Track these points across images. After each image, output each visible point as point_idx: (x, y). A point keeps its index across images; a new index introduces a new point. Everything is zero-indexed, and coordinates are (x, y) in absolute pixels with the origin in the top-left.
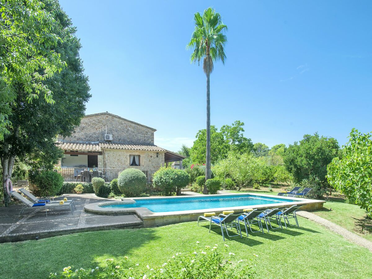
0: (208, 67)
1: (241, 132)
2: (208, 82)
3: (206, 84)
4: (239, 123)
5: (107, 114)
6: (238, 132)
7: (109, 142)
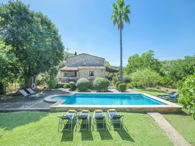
0: (121, 27)
1: (152, 56)
2: (121, 34)
3: (120, 35)
4: (151, 51)
5: (84, 54)
6: (151, 56)
7: (84, 65)
